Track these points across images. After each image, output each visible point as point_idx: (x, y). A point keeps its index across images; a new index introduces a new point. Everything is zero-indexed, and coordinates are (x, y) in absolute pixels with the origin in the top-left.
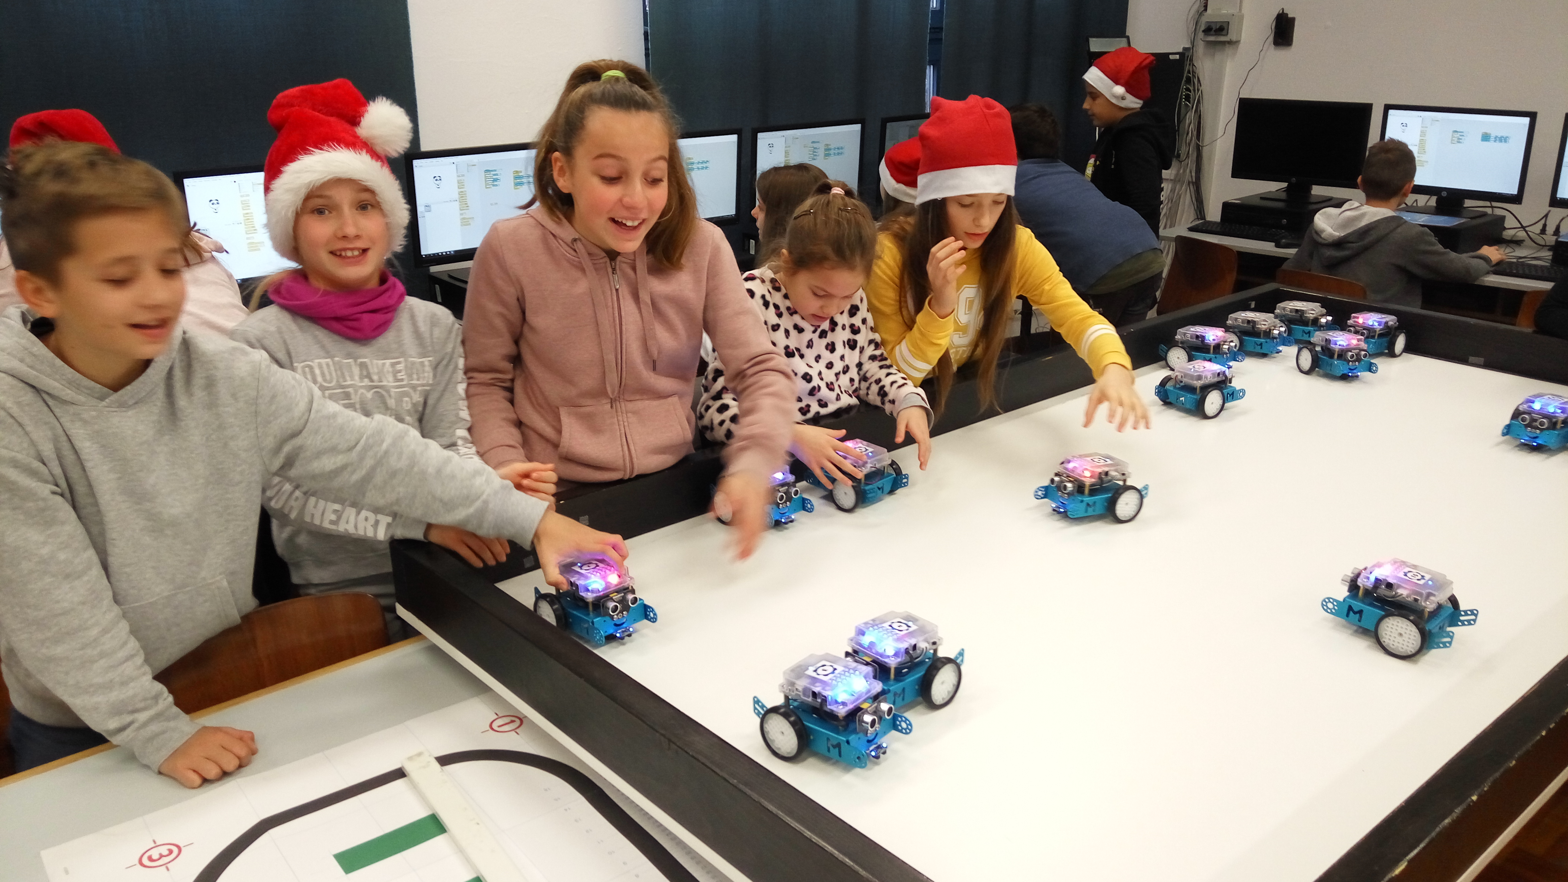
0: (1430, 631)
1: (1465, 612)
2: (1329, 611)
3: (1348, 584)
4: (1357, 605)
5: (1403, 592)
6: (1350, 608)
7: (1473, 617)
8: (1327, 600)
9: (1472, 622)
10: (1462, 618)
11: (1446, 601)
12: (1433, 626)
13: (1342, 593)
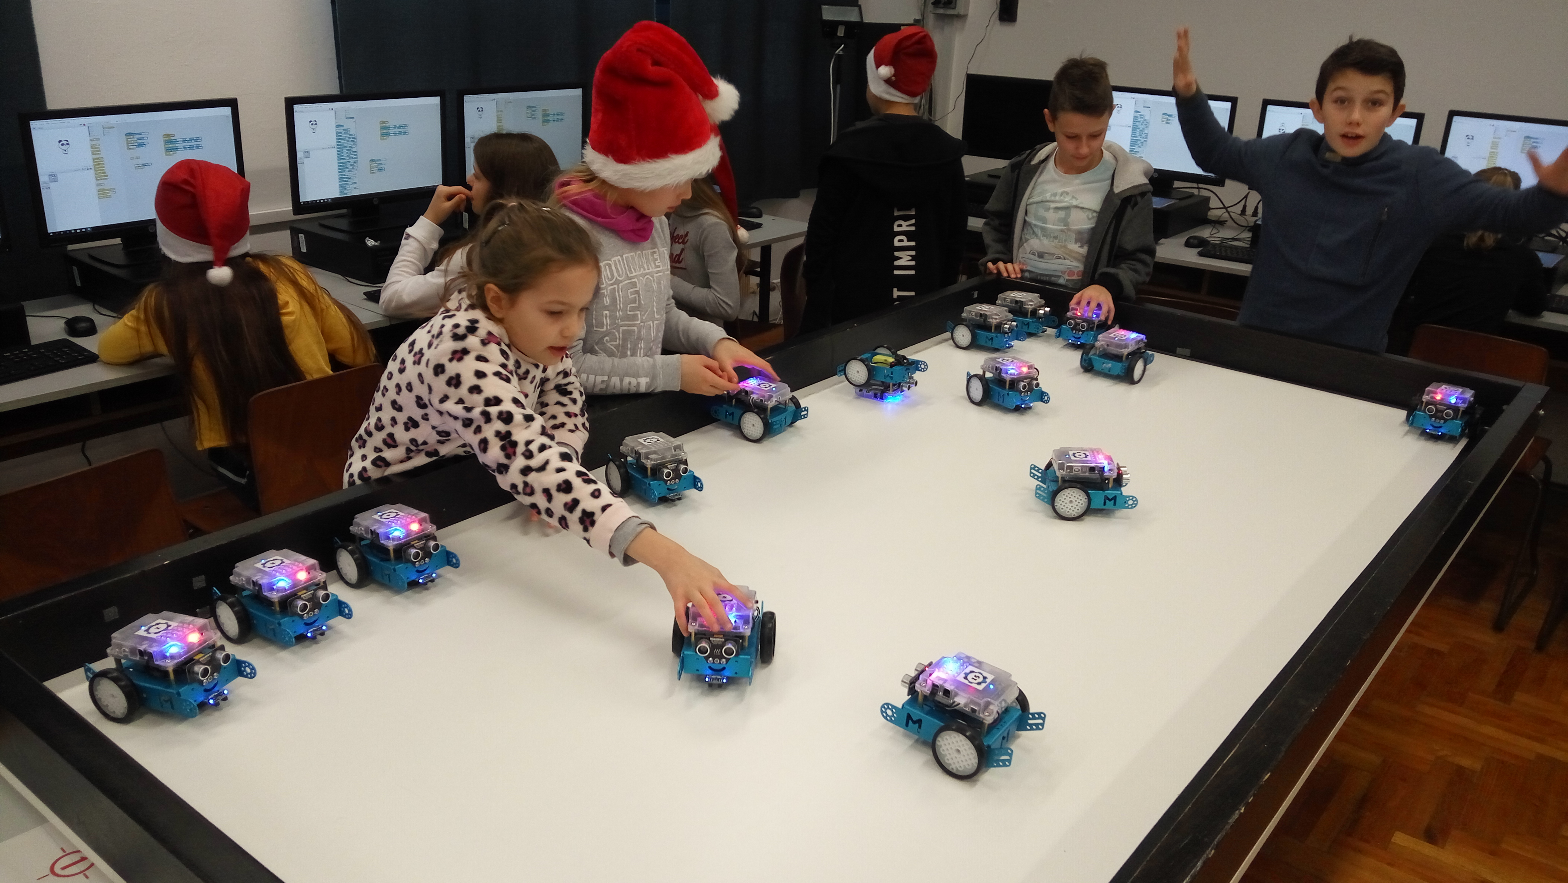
0: (989, 746)
1: (1033, 714)
2: (888, 718)
3: (907, 685)
4: (917, 714)
5: (961, 700)
6: (909, 717)
7: (1041, 721)
8: (886, 706)
9: (1040, 727)
10: (1030, 722)
11: (1013, 702)
12: (992, 741)
13: (901, 697)
